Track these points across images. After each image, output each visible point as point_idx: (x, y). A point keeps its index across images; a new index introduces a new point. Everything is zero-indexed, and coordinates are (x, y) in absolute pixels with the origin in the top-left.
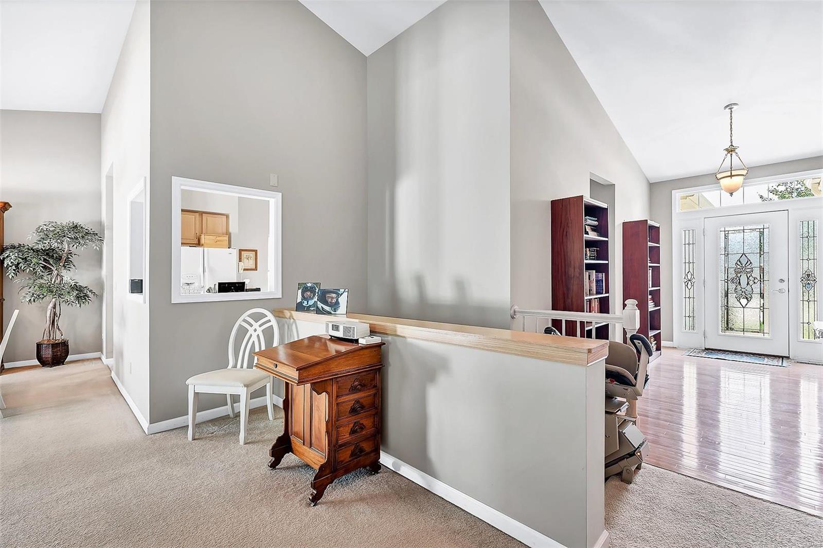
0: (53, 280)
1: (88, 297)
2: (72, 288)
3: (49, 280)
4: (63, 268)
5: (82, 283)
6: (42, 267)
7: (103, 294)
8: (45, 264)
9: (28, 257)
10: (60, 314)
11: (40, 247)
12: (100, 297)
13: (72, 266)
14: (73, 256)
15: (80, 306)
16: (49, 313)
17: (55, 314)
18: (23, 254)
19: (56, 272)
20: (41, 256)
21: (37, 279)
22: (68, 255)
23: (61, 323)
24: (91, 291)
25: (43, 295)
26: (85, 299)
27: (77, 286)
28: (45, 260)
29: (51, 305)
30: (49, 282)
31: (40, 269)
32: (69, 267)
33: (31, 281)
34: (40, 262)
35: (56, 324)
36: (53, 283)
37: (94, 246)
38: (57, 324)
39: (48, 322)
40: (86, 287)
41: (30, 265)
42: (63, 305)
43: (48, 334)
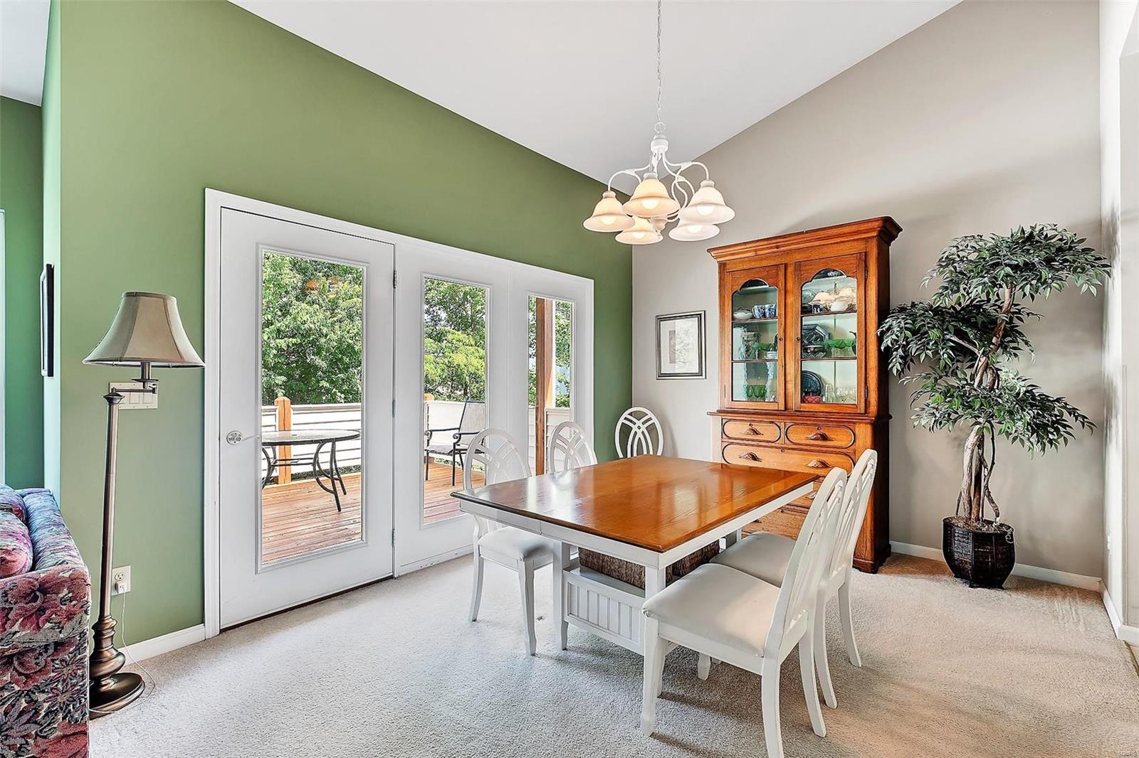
0: (977, 379)
1: (1065, 426)
2: (1022, 400)
3: (968, 378)
4: (1000, 351)
5: (1049, 387)
6: (952, 348)
7: (1108, 421)
8: (961, 342)
9: (924, 325)
10: (993, 463)
11: (949, 301)
12: (1099, 428)
13: (1022, 346)
14: (1024, 317)
15: (1043, 449)
16: (969, 458)
17: (981, 461)
18: (914, 321)
19: (983, 359)
20: (949, 322)
21: (941, 377)
22: (1011, 319)
23: (996, 483)
24: (1072, 411)
25: (957, 413)
26: (1057, 430)
27: (1033, 395)
28: (959, 333)
29: (972, 439)
30: (967, 384)
31: (948, 354)
32: (1015, 348)
33: (930, 382)
34: (948, 337)
35: (983, 484)
36: (975, 386)
37: (1084, 285)
38: (987, 487)
39: (966, 478)
40: (1058, 400)
41: (928, 344)
42: (1001, 442)
43: (967, 506)
